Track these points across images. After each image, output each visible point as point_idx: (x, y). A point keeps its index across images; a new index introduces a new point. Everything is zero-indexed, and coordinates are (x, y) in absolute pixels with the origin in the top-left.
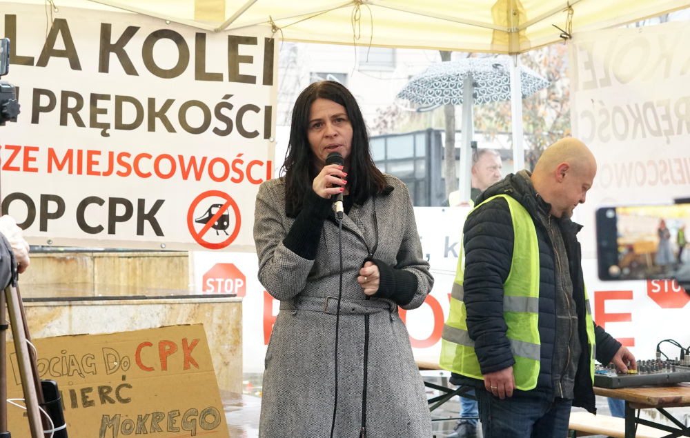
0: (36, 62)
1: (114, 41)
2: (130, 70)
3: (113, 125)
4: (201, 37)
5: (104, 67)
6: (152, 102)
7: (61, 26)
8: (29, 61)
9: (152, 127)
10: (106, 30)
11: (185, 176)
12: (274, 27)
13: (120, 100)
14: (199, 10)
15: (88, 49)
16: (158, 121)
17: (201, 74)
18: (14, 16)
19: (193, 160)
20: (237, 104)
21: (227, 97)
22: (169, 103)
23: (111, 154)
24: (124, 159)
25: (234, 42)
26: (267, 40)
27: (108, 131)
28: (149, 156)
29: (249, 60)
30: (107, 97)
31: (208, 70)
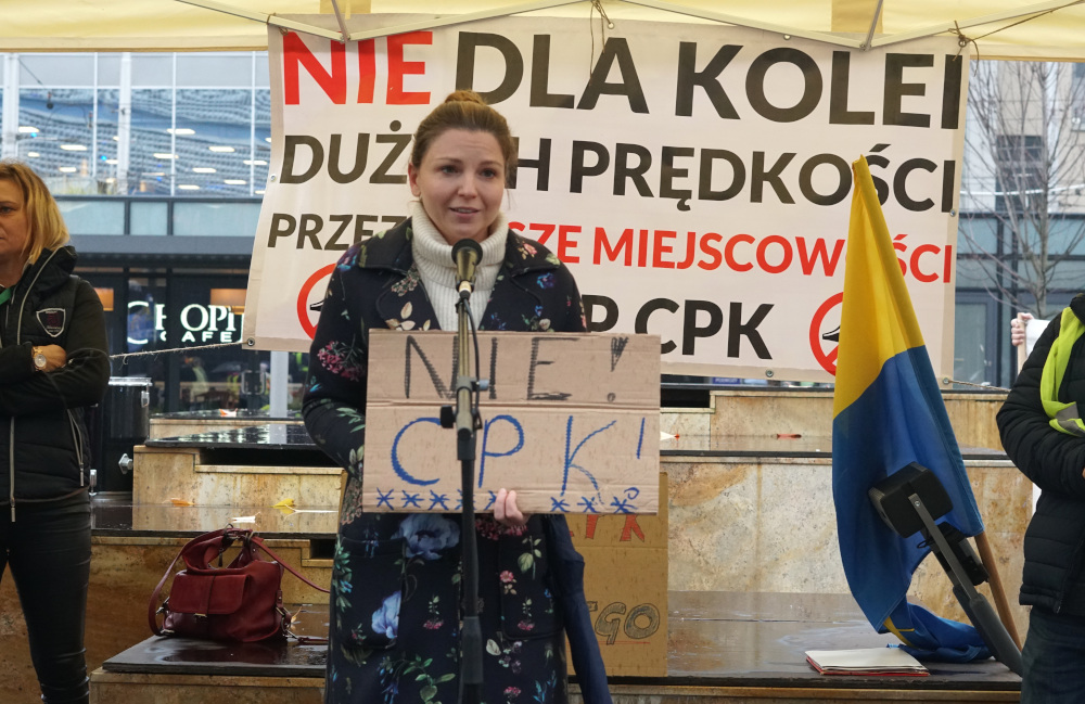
0: (577, 102)
1: (700, 68)
2: (726, 110)
3: (695, 194)
4: (841, 59)
5: (684, 107)
6: (759, 158)
7: (616, 49)
8: (566, 102)
9: (756, 196)
10: (687, 52)
11: (808, 268)
12: (962, 38)
13: (708, 156)
14: (838, 16)
15: (659, 83)
16: (767, 186)
17: (840, 114)
18: (547, 38)
19: (820, 244)
20: (896, 159)
21: (880, 147)
22: (786, 159)
23: (691, 236)
24: (711, 243)
25: (895, 64)
26: (949, 58)
27: (687, 203)
28: (750, 239)
29: (918, 90)
30: (688, 152)
31: (852, 107)
